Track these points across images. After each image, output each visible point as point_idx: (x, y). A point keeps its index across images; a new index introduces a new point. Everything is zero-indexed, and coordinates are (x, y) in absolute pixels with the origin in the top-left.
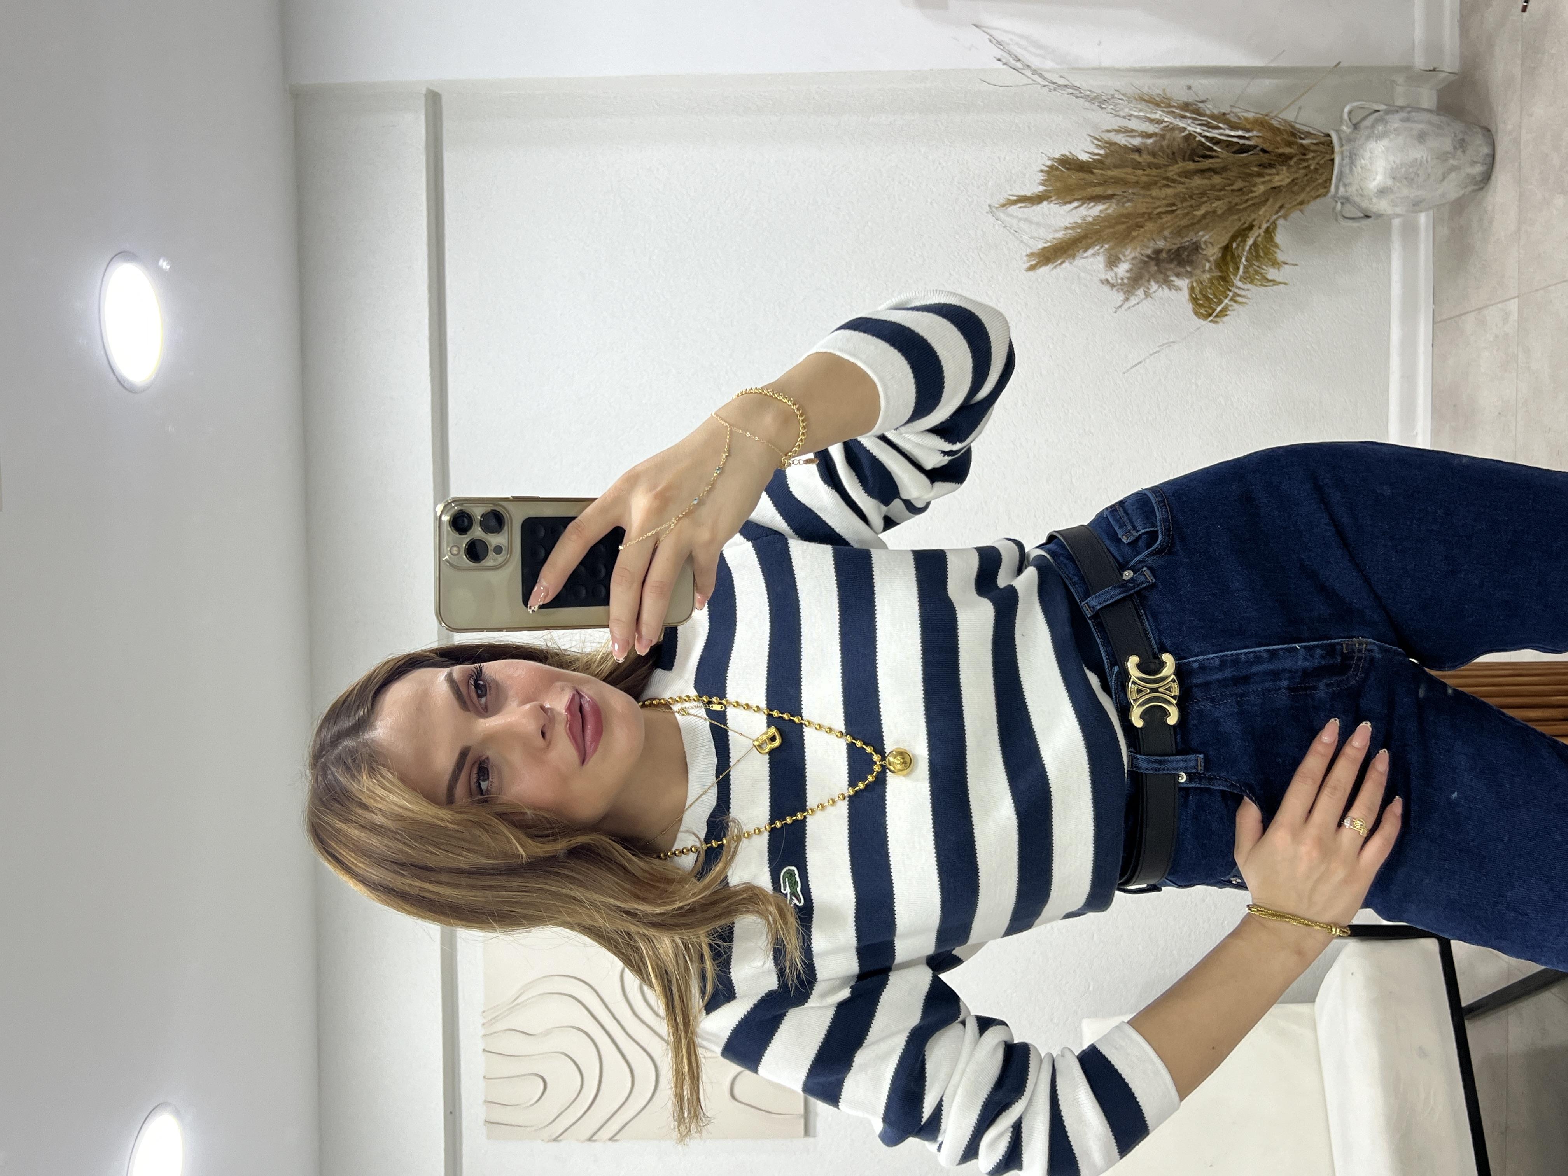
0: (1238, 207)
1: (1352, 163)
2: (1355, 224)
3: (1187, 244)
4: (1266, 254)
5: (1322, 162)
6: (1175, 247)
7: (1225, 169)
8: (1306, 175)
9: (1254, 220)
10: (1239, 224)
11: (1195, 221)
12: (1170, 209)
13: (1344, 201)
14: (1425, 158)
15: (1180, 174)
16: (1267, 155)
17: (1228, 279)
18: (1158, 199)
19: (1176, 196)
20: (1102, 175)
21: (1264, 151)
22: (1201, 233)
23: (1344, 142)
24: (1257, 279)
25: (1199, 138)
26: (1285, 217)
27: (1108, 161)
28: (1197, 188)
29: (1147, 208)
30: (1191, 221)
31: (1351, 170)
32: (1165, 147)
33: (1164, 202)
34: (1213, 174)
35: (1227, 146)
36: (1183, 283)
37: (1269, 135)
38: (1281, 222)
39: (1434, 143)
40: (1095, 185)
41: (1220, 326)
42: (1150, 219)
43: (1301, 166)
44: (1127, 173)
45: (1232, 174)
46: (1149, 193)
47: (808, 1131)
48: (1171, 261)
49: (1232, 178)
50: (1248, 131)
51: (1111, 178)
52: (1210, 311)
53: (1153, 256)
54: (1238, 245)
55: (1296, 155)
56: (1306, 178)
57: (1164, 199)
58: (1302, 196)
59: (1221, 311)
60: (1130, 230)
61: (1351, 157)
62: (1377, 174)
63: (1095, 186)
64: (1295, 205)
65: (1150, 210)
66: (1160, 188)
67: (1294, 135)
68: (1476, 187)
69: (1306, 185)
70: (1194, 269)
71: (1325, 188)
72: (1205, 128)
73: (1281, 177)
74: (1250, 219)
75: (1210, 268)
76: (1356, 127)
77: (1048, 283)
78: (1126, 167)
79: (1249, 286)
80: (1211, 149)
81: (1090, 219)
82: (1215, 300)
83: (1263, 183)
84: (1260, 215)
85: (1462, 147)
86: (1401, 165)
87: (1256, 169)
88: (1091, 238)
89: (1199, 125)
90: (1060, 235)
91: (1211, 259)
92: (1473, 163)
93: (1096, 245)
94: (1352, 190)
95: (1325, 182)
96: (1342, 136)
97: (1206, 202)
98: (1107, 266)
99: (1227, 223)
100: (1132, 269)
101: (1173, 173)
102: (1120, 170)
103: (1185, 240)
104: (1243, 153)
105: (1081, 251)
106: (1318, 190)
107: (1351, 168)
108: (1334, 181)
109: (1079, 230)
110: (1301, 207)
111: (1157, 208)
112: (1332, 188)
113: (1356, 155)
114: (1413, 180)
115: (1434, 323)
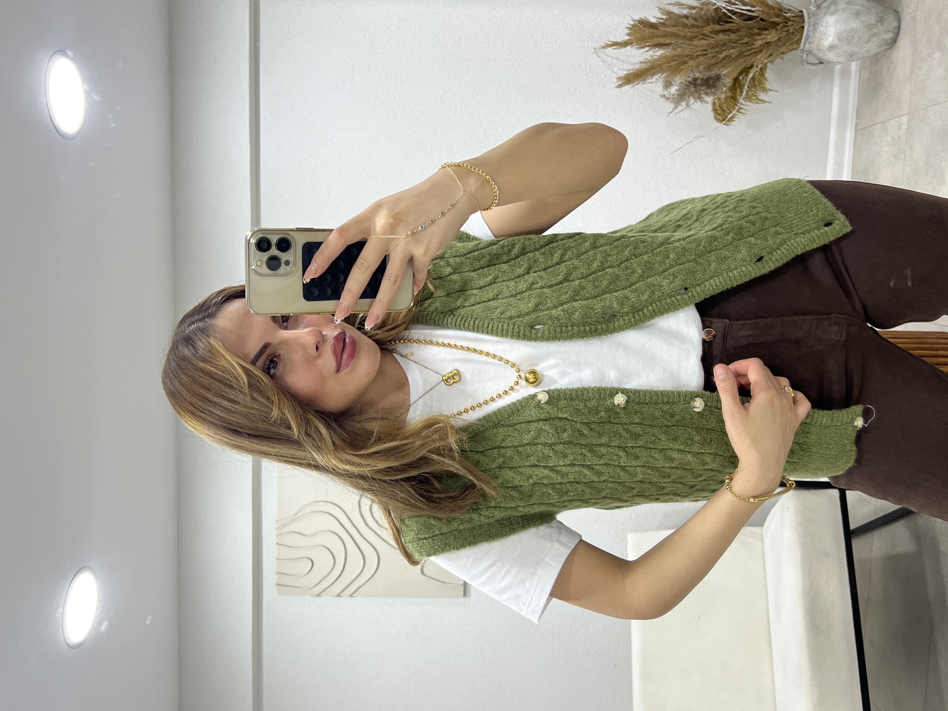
0: (745, 54)
1: (815, 29)
2: (814, 67)
3: (713, 75)
4: (759, 84)
5: (797, 28)
6: (706, 77)
7: (738, 30)
8: (787, 36)
9: (754, 62)
10: (745, 65)
11: (719, 61)
12: (704, 53)
13: (807, 53)
14: (858, 27)
15: (711, 32)
16: (764, 23)
17: (736, 98)
18: (697, 47)
19: (708, 45)
20: (664, 31)
21: (762, 20)
22: (721, 70)
23: (811, 16)
24: (754, 99)
25: (723, 10)
26: (772, 62)
27: (668, 23)
28: (721, 41)
29: (690, 52)
30: (717, 61)
32: (703, 15)
33: (701, 49)
34: (730, 33)
35: (740, 16)
36: (710, 99)
37: (766, 10)
38: (769, 65)
39: (864, 18)
40: (660, 36)
41: (730, 126)
42: (692, 59)
43: (784, 30)
44: (678, 30)
45: (742, 33)
46: (691, 43)
47: (465, 594)
48: (703, 85)
49: (742, 36)
50: (754, 7)
51: (670, 33)
52: (724, 118)
53: (692, 82)
54: (743, 78)
55: (781, 23)
56: (787, 38)
57: (701, 47)
58: (784, 49)
59: (731, 118)
60: (679, 65)
61: (814, 25)
62: (829, 36)
63: (659, 37)
64: (778, 55)
65: (692, 54)
66: (699, 40)
67: (781, 10)
68: (887, 47)
69: (786, 42)
70: (716, 91)
71: (798, 44)
72: (727, 4)
73: (772, 36)
74: (751, 61)
75: (726, 91)
76: (818, 7)
77: (628, 98)
78: (678, 26)
79: (748, 103)
80: (730, 18)
81: (656, 57)
82: (728, 111)
83: (761, 39)
84: (757, 59)
85: (881, 21)
86: (844, 31)
87: (756, 31)
88: (656, 69)
89: (724, 2)
90: (637, 66)
91: (726, 85)
92: (887, 32)
93: (659, 74)
94: (814, 46)
95: (798, 40)
96: (810, 12)
97: (726, 50)
98: (664, 88)
99: (737, 64)
100: (679, 89)
101: (707, 31)
102: (675, 28)
103: (713, 72)
104: (749, 21)
105: (650, 77)
106: (793, 45)
107: (814, 32)
108: (803, 40)
109: (649, 64)
110: (781, 56)
111: (696, 52)
112: (802, 44)
113: (817, 24)
114: (850, 40)
115: (856, 130)
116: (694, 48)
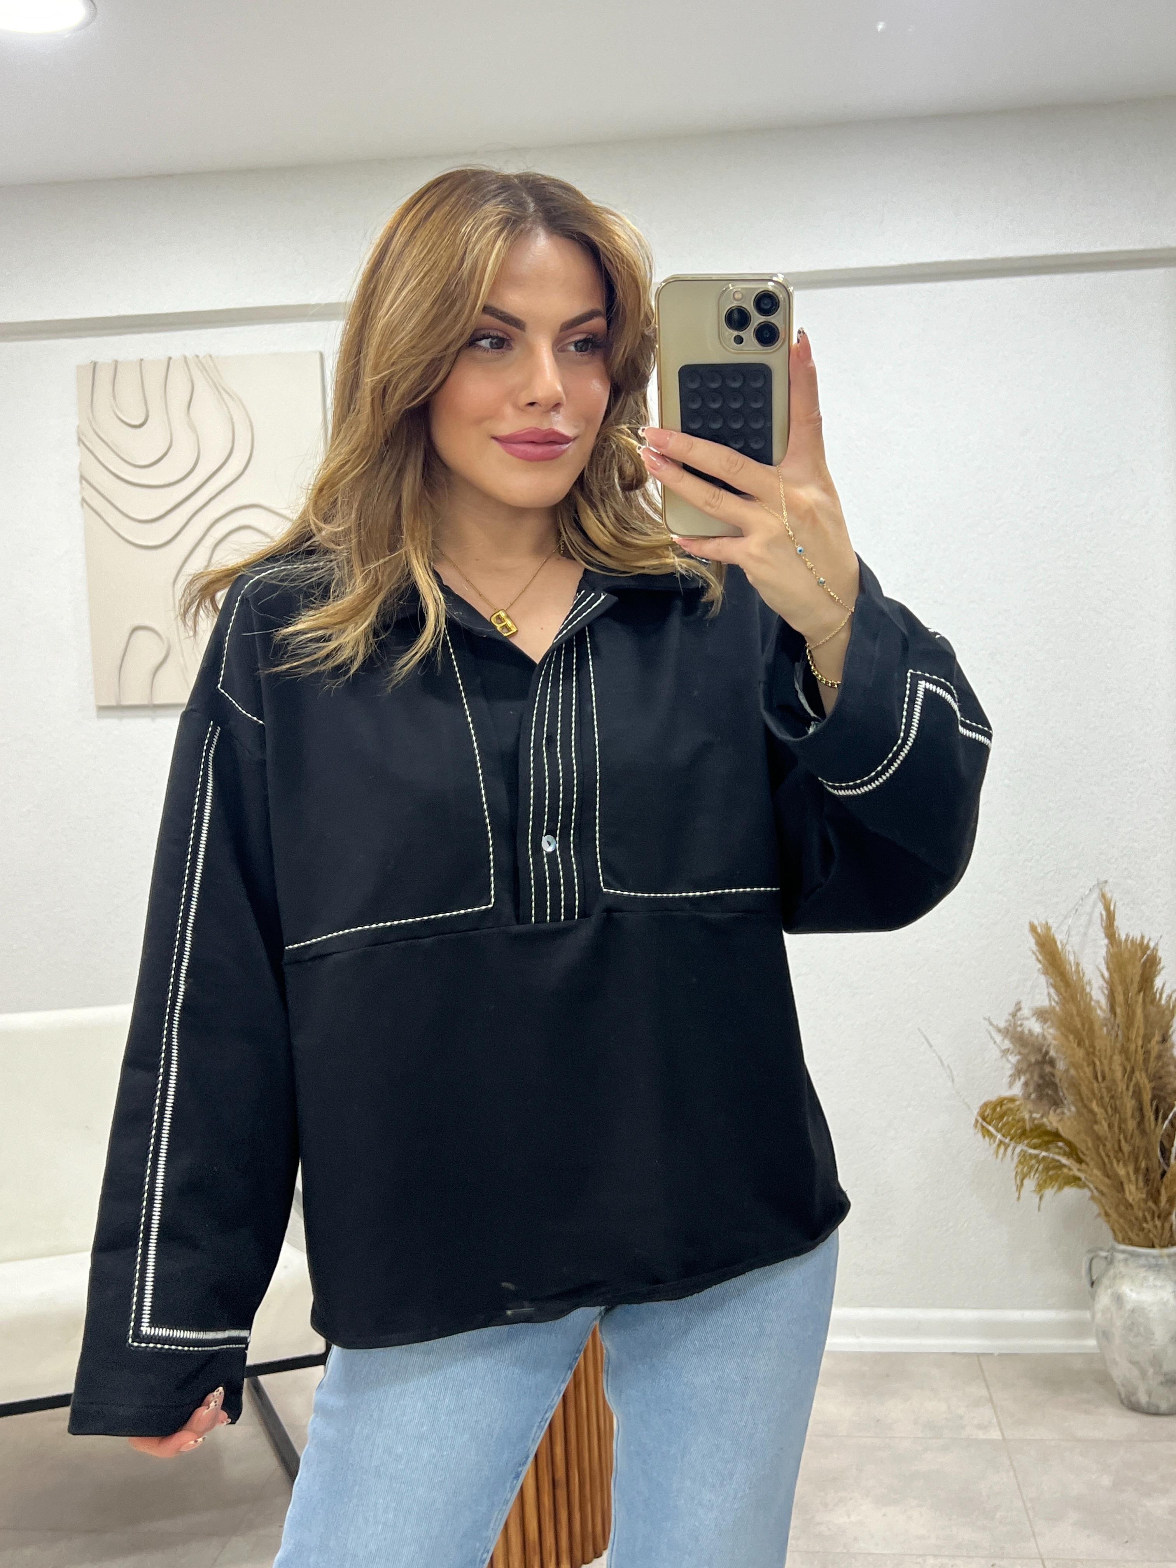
0: (1101, 1147)
1: (1150, 1267)
2: (1084, 1271)
3: (1061, 1094)
4: (1051, 1177)
5: (1151, 1236)
6: (1057, 1081)
7: (1143, 1132)
8: (1137, 1219)
9: (1087, 1164)
10: (1082, 1149)
11: (1086, 1102)
12: (1099, 1075)
13: (1109, 1259)
14: (1155, 1343)
15: (1137, 1085)
16: (1158, 1177)
17: (1023, 1138)
18: (1110, 1063)
19: (1114, 1081)
20: (1137, 1001)
21: (1164, 1174)
22: (1073, 1109)
23: (1173, 1259)
24: (1024, 1168)
26: (1092, 1198)
27: (1153, 1008)
28: (1122, 1103)
29: (1100, 1051)
30: (1085, 1099)
31: (1143, 1266)
32: (1168, 1068)
33: (1107, 1069)
34: (1138, 1119)
35: (1168, 1135)
36: (1017, 1090)
38: (1087, 1193)
40: (1126, 994)
41: (972, 1131)
42: (1088, 1054)
43: (1146, 1213)
44: (1138, 1028)
45: (1138, 1140)
46: (1116, 1051)
48: (1042, 1076)
49: (1133, 1141)
51: (1134, 1012)
52: (988, 1119)
53: (1047, 1057)
54: (1060, 1148)
55: (1159, 1208)
56: (1133, 1219)
57: (1110, 1069)
58: (1114, 1215)
59: (988, 1131)
60: (1076, 1033)
61: (1156, 1265)
62: (1138, 1293)
63: (1124, 994)
64: (1103, 1207)
65: (1097, 1053)
66: (1122, 1064)
68: (1123, 1396)
69: (1126, 1219)
70: (1033, 1101)
71: (1123, 1240)
73: (1134, 1192)
74: (1088, 1159)
75: (1035, 1119)
78: (1146, 1028)
79: (1016, 1160)
80: (1165, 1118)
81: (1088, 990)
82: (1000, 1125)
84: (1092, 1170)
85: (1167, 1380)
86: (1148, 1318)
87: (1143, 1165)
88: (1066, 992)
90: (1070, 958)
91: (1045, 1120)
92: (1150, 1393)
93: (1058, 996)
94: (1120, 1267)
95: (1130, 1239)
97: (1107, 1113)
98: (1037, 1009)
99: (1084, 1137)
100: (1032, 1035)
101: (1138, 1077)
102: (1142, 1020)
103: (1065, 1092)
104: (1161, 1151)
105: (1051, 981)
106: (1120, 1232)
107: (1145, 1266)
108: (1130, 1248)
109: (1074, 978)
110: (1103, 1214)
111: (1100, 1061)
112: (1122, 1247)
113: (1159, 1271)
114: (1131, 1330)
115: (978, 1355)
116: (1108, 1056)
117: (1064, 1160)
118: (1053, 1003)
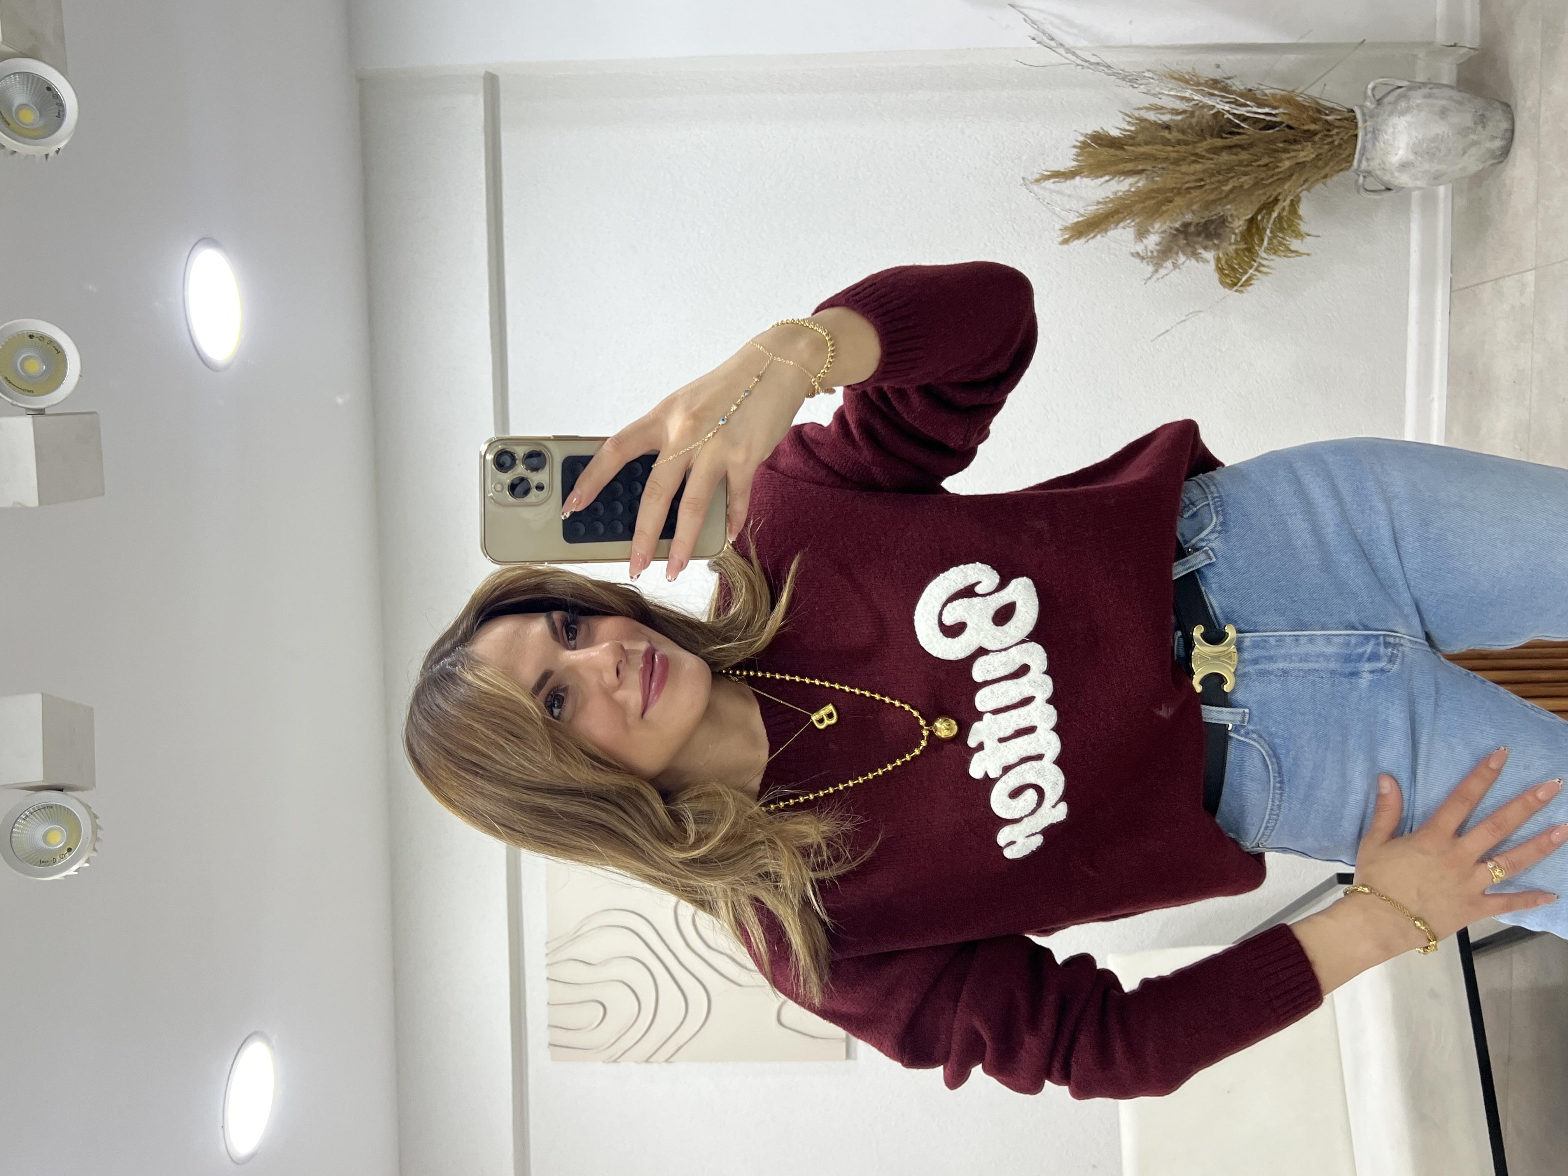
0: (1264, 182)
1: (1375, 138)
2: (1377, 197)
3: (1215, 217)
4: (1289, 226)
5: (1346, 138)
6: (1203, 221)
7: (1251, 145)
8: (1330, 150)
9: (1279, 194)
10: (1265, 198)
11: (1223, 196)
12: (1199, 184)
13: (1365, 174)
14: (1446, 133)
15: (1208, 151)
16: (1292, 132)
17: (1253, 250)
18: (1188, 174)
19: (1204, 171)
20: (1133, 151)
21: (1289, 127)
22: (1229, 207)
23: (1367, 118)
24: (1282, 251)
25: (1227, 115)
26: (1308, 190)
27: (1138, 137)
28: (1225, 164)
29: (1176, 183)
30: (1219, 196)
31: (1374, 144)
32: (1194, 124)
33: (1194, 177)
34: (1239, 150)
35: (1254, 123)
36: (1210, 256)
37: (1295, 113)
38: (1304, 194)
39: (1454, 119)
41: (1245, 295)
42: (1179, 194)
43: (1325, 142)
44: (1156, 150)
45: (1258, 150)
46: (1178, 168)
47: (849, 1055)
48: (1198, 234)
49: (1259, 154)
50: (1275, 108)
51: (1142, 154)
52: (1235, 281)
53: (1181, 229)
54: (1263, 218)
55: (1321, 131)
56: (1330, 153)
57: (1193, 174)
58: (1327, 170)
59: (1246, 281)
60: (1160, 204)
61: (1374, 132)
62: (1399, 148)
63: (1126, 162)
64: (1319, 179)
65: (1179, 186)
66: (1189, 165)
67: (1319, 111)
68: (1495, 161)
69: (1330, 160)
70: (1221, 242)
71: (1349, 162)
72: (1233, 106)
73: (1306, 153)
74: (1275, 194)
75: (1236, 241)
76: (1379, 102)
77: (1079, 253)
78: (1157, 143)
79: (1273, 257)
80: (1238, 126)
81: (1121, 194)
82: (1240, 270)
83: (1288, 158)
84: (1284, 189)
85: (1482, 122)
86: (1423, 140)
87: (1281, 145)
88: (1123, 213)
89: (1227, 102)
90: (1093, 209)
91: (1237, 231)
92: (1493, 138)
93: (1127, 219)
94: (1375, 164)
95: (1349, 156)
96: (1366, 111)
97: (1233, 177)
98: (1136, 237)
99: (1253, 197)
100: (1161, 243)
101: (1202, 149)
102: (1150, 147)
103: (1213, 213)
104: (1269, 129)
105: (1112, 226)
106: (1342, 165)
107: (1374, 143)
108: (1357, 156)
109: (1111, 205)
110: (1324, 180)
111: (1186, 183)
112: (1355, 162)
113: (1379, 130)
114: (1434, 154)
115: (1451, 291)
117: (1275, 215)
118: (1133, 224)
